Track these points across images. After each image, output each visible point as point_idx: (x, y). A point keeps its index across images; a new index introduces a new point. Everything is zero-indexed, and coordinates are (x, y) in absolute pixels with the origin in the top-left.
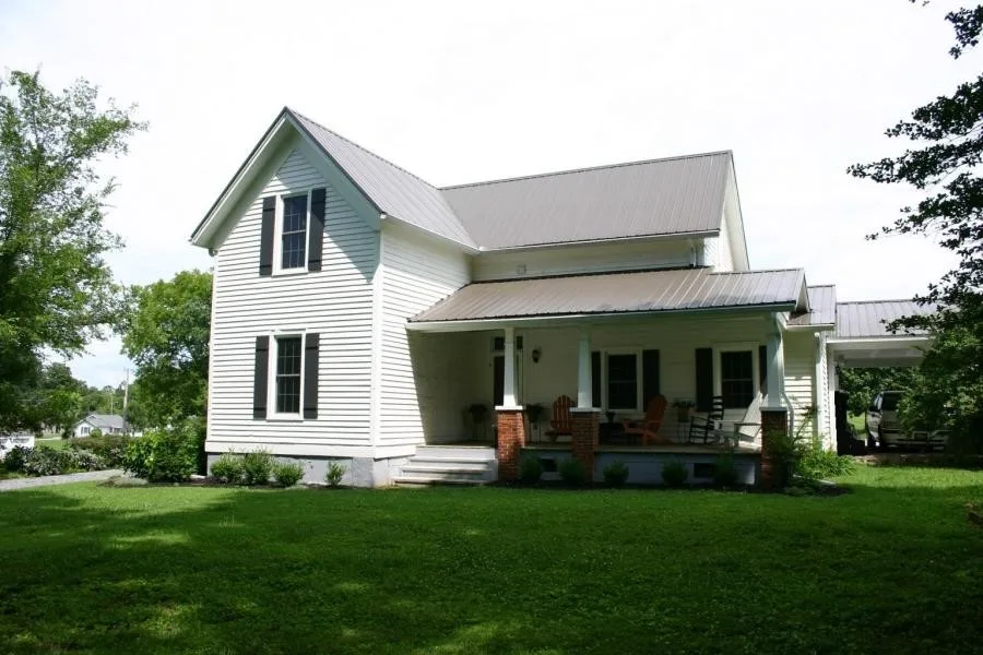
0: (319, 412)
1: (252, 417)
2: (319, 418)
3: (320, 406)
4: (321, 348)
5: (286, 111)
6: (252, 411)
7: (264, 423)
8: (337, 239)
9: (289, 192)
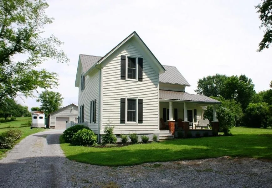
0: (143, 121)
1: (120, 123)
2: (143, 123)
3: (143, 120)
4: (143, 103)
5: (135, 32)
6: (120, 121)
7: (124, 124)
8: (146, 74)
9: (130, 56)
